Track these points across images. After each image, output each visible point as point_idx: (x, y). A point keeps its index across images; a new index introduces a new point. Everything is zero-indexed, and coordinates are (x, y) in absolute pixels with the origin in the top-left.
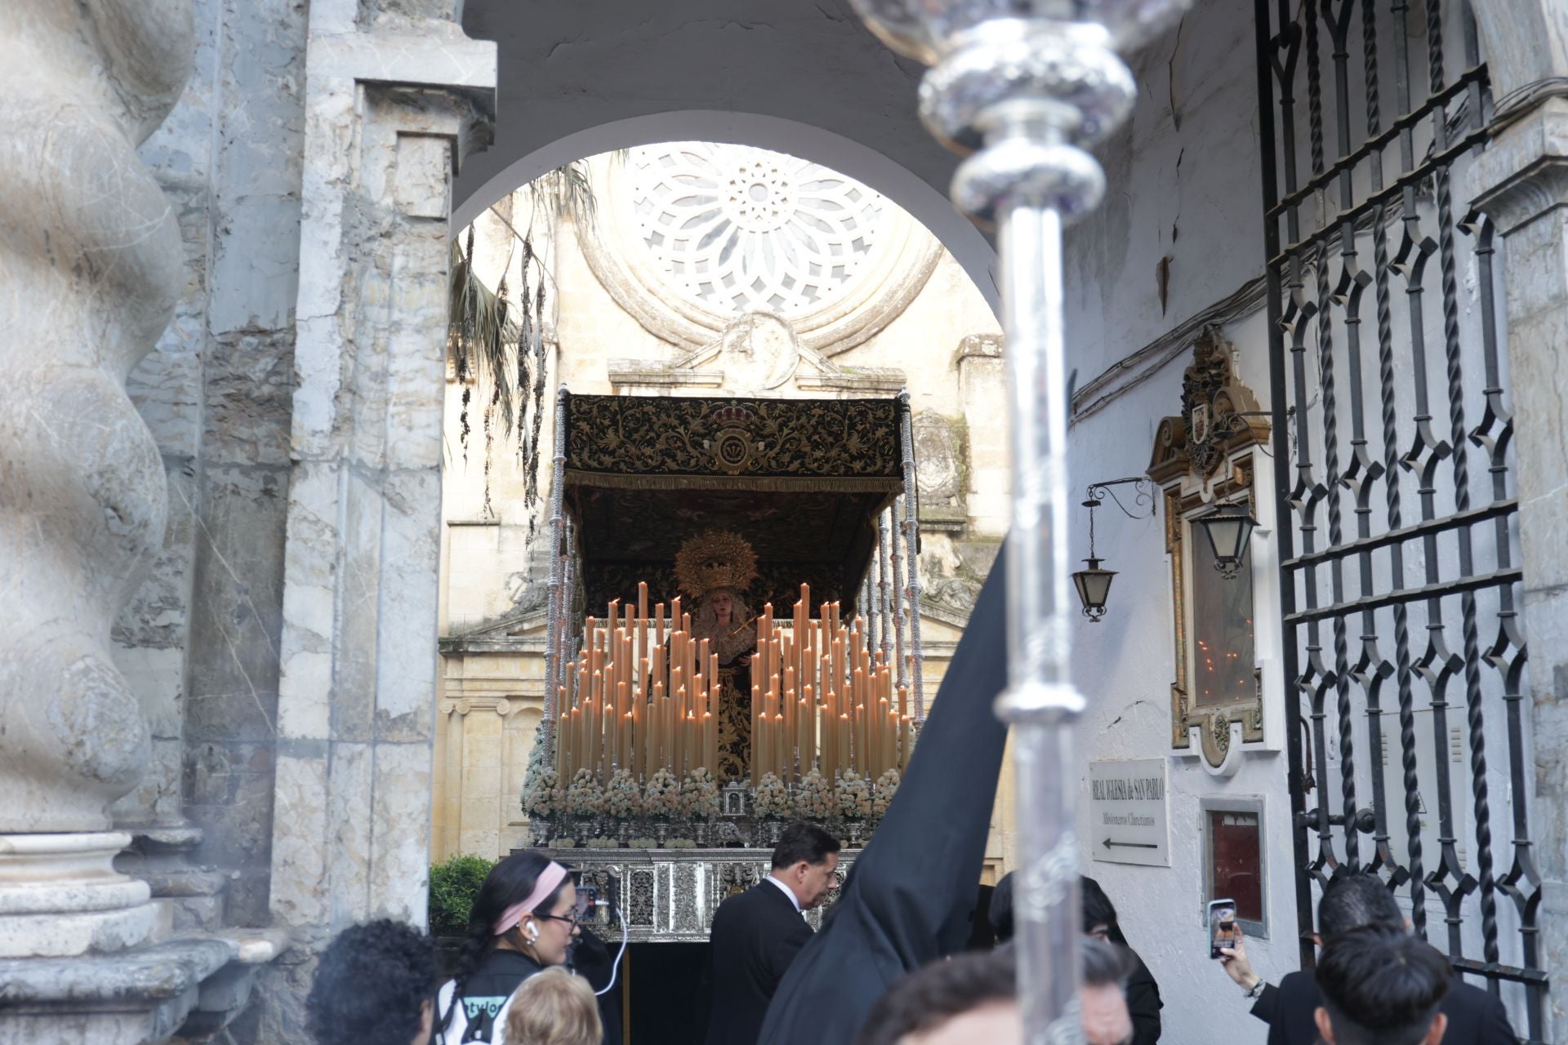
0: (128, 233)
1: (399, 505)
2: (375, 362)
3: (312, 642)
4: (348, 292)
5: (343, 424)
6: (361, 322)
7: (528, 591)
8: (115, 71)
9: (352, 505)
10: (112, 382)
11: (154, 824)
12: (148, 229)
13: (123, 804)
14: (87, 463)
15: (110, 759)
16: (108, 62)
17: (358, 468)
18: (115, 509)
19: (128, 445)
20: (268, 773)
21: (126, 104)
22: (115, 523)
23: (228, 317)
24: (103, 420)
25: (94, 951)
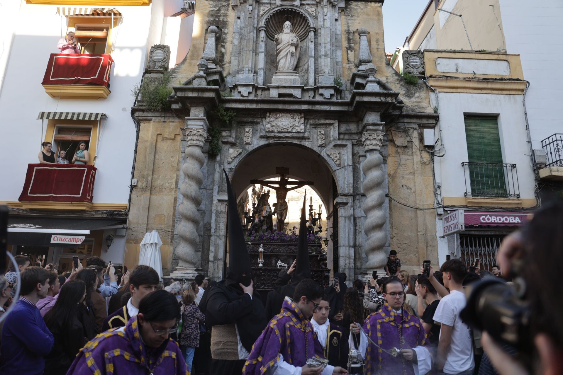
1: (221, 239)
2: (218, 226)
3: (212, 252)
4: (216, 219)
5: (215, 232)
6: (217, 222)
9: (216, 239)
10: (195, 230)
11: (198, 267)
13: (196, 266)
14: (193, 238)
15: (194, 262)
16: (195, 204)
17: (217, 236)
20: (208, 263)
23: (206, 222)
25: (193, 277)
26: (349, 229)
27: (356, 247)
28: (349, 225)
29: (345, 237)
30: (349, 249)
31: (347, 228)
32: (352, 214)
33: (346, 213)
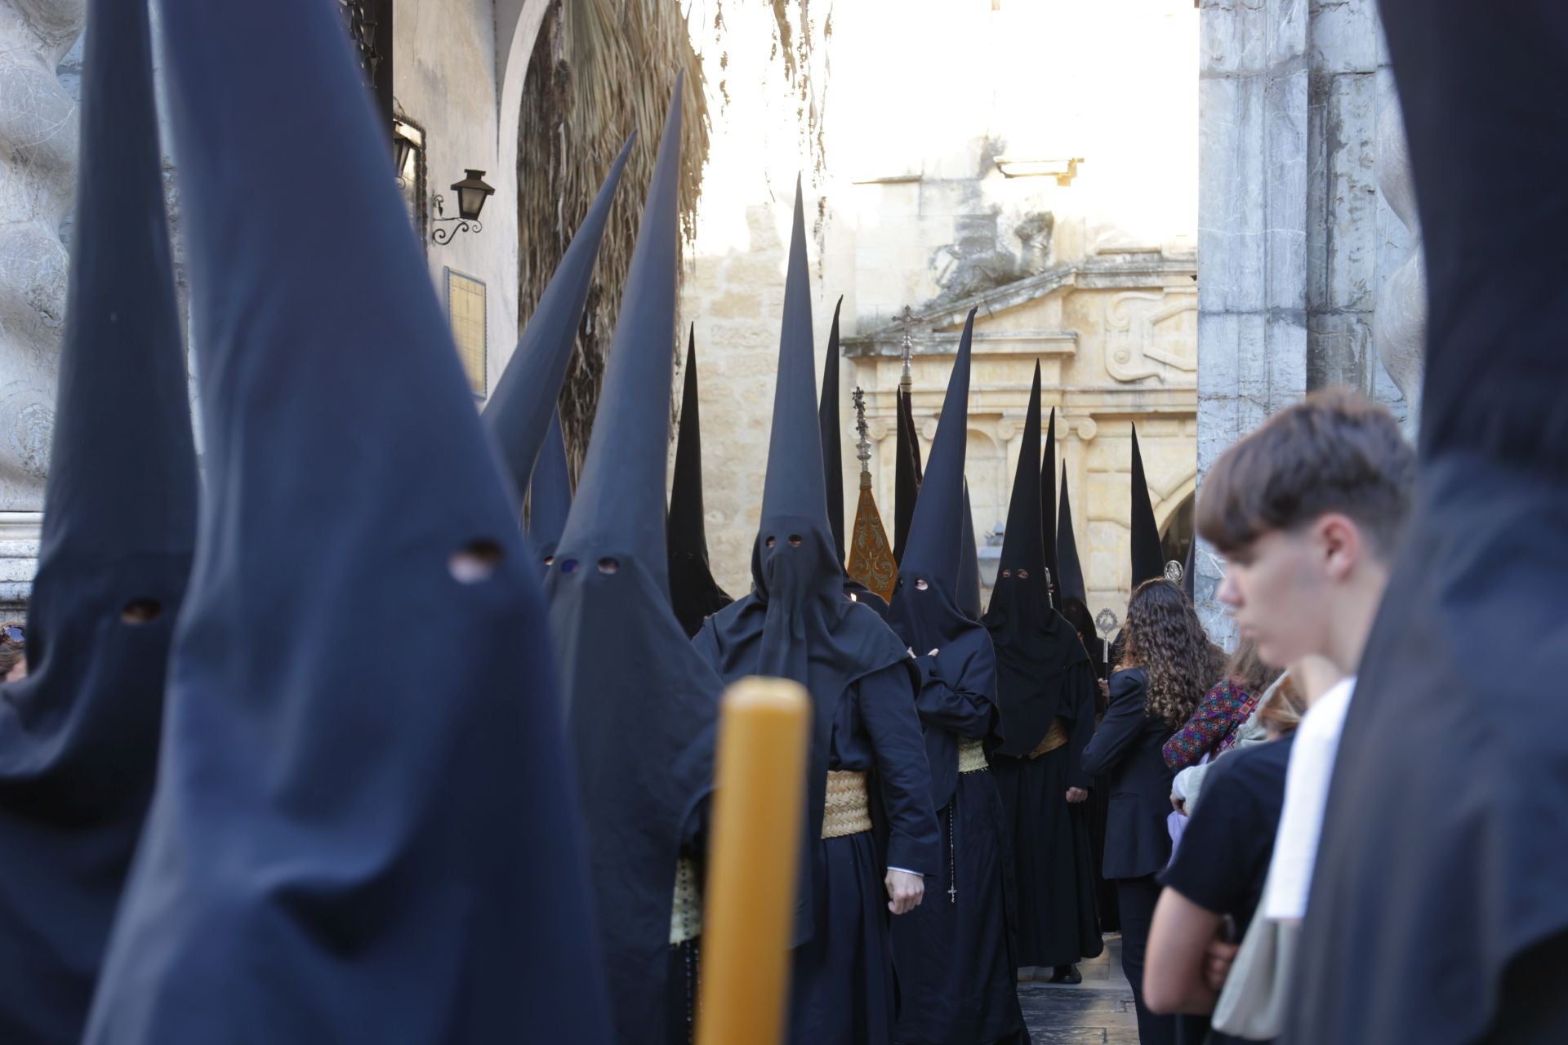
0: (41, 134)
7: (960, 270)
8: (32, 20)
10: (44, 229)
12: (55, 129)
14: (24, 285)
16: (27, 17)
18: (46, 312)
19: (51, 271)
21: (43, 40)
22: (48, 321)
24: (33, 257)
26: (1276, 172)
27: (1331, 320)
28: (1271, 140)
29: (1242, 238)
30: (1268, 338)
31: (1255, 165)
32: (1301, 47)
33: (1254, 46)
